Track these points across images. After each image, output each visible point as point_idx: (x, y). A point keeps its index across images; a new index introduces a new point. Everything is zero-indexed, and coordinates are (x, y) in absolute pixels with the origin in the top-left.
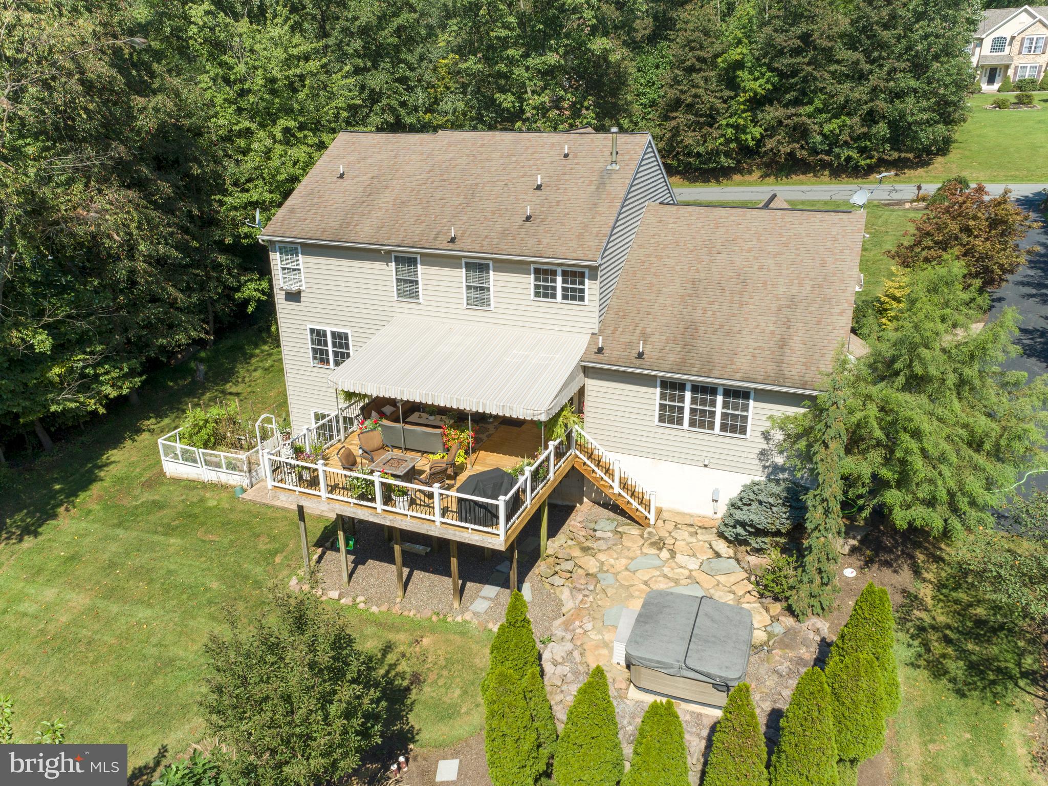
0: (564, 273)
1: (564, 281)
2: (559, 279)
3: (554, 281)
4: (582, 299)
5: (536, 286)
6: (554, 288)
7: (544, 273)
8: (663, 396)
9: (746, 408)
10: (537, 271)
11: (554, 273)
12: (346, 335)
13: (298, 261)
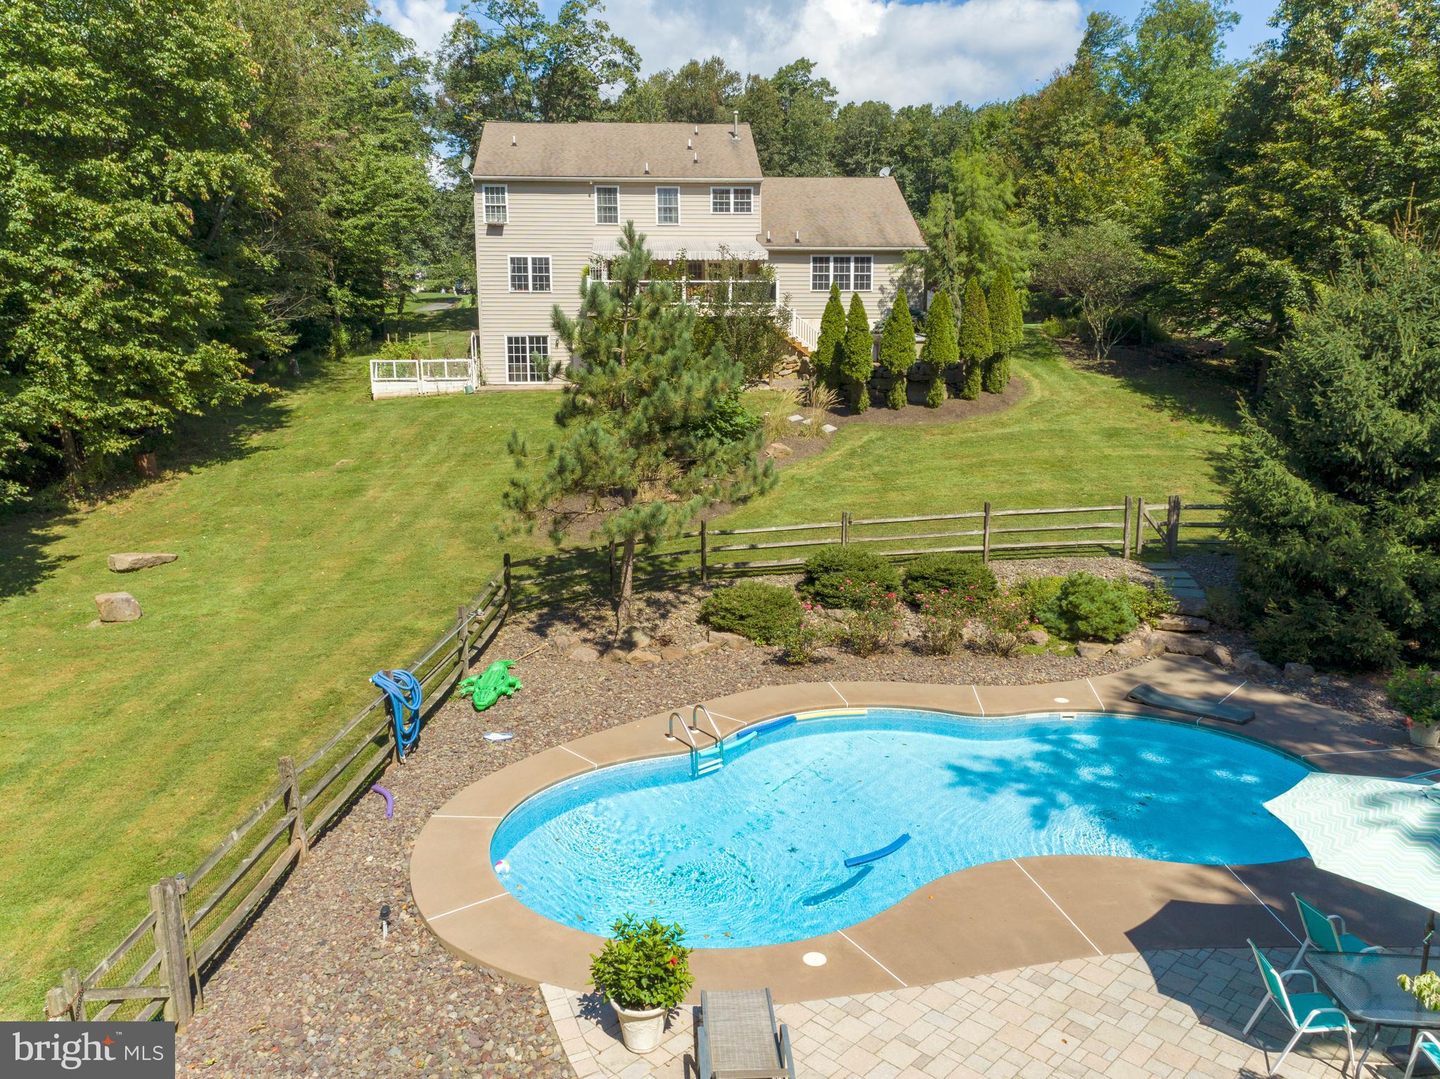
0: (736, 192)
1: (736, 198)
2: (732, 196)
3: (728, 198)
4: (749, 210)
5: (715, 204)
6: (728, 204)
7: (721, 192)
8: (815, 270)
9: (869, 269)
10: (715, 192)
11: (728, 192)
12: (547, 260)
13: (504, 199)
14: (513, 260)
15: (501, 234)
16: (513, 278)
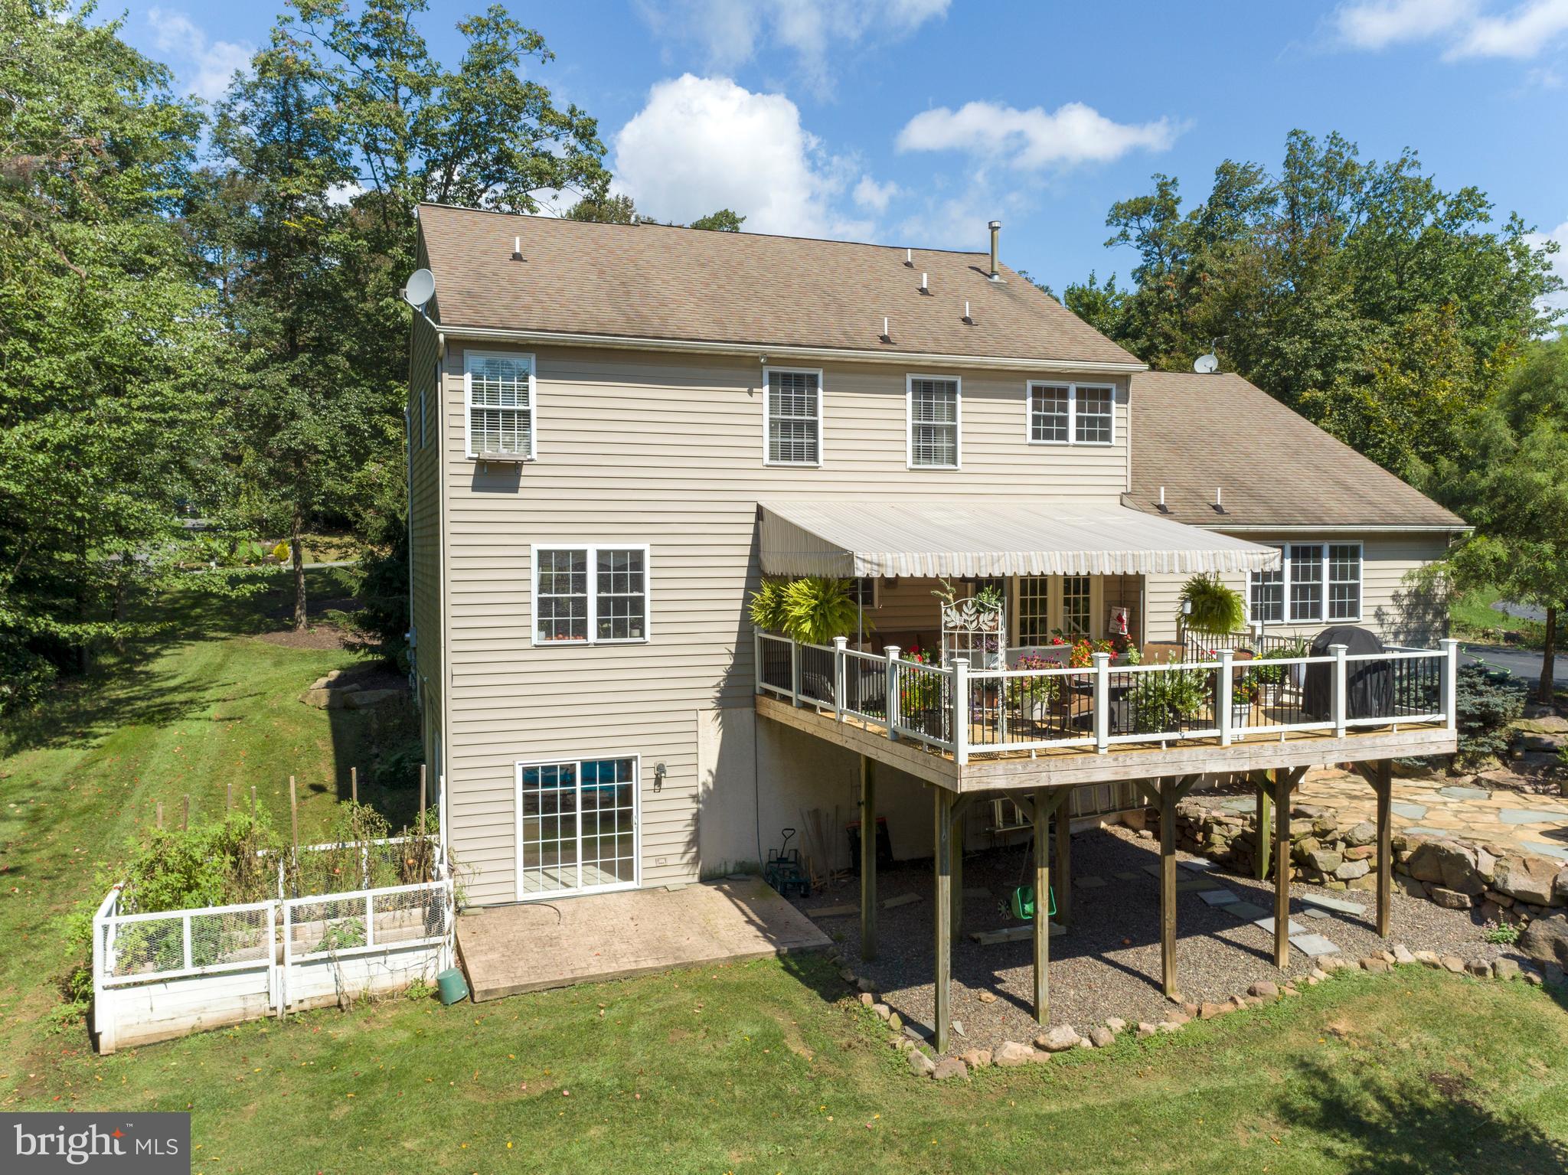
0: (1081, 394)
1: (1080, 408)
2: (1072, 404)
3: (1064, 408)
4: (1107, 436)
5: (1036, 420)
6: (1063, 421)
7: (1049, 393)
9: (1355, 574)
10: (1037, 392)
11: (1063, 394)
12: (638, 555)
13: (525, 394)
14: (543, 555)
15: (514, 489)
16: (544, 605)
